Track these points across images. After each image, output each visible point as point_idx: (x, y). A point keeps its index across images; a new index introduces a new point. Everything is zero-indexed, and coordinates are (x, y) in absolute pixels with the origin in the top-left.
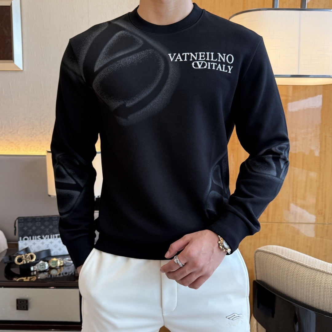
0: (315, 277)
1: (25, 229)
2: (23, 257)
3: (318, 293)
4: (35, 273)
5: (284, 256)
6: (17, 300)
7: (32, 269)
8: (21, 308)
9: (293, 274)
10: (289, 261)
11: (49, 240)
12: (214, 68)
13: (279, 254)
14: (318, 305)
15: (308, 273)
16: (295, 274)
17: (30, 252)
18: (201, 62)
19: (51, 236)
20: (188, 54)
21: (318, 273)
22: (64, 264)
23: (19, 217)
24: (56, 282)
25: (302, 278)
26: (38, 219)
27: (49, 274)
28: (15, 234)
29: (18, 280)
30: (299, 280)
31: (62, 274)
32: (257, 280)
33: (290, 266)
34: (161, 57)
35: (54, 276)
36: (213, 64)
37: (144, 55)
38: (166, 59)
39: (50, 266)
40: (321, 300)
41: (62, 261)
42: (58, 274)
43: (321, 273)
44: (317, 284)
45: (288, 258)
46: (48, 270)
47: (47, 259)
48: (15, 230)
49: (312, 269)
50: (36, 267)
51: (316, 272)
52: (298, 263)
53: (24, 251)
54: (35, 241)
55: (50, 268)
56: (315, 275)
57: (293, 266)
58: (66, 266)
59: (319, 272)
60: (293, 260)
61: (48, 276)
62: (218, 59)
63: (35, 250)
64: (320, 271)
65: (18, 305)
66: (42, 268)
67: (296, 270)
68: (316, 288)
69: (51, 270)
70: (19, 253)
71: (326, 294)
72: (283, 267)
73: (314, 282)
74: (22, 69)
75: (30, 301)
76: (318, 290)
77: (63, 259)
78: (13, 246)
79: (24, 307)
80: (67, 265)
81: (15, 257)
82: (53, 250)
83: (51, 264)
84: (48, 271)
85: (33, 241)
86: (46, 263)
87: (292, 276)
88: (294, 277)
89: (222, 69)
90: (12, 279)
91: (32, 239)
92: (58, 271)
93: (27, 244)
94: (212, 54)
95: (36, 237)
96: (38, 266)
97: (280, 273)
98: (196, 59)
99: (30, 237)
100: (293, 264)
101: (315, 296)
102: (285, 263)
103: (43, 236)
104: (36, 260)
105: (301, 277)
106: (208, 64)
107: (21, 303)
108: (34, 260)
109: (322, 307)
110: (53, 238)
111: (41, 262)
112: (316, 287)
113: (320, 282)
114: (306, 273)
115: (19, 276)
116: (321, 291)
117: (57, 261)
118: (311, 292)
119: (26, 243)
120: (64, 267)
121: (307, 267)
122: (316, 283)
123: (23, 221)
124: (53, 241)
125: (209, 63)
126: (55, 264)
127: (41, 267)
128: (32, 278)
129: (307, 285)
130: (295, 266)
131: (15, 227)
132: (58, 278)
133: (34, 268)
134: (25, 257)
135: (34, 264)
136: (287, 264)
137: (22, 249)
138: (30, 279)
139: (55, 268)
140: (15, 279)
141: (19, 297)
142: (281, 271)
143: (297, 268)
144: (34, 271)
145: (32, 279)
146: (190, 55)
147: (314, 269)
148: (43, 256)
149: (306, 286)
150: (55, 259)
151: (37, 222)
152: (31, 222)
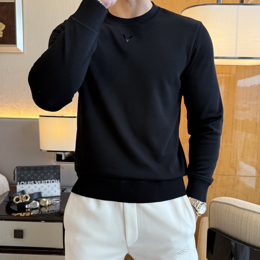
1: (22, 175)
2: (19, 197)
4: (29, 210)
6: (15, 231)
7: (27, 206)
10: (243, 209)
11: (41, 185)
17: (25, 194)
19: (42, 181)
22: (52, 203)
23: (17, 167)
24: (46, 217)
26: (32, 168)
27: (40, 211)
28: (14, 179)
29: (16, 215)
31: (50, 211)
33: (244, 213)
35: (44, 213)
39: (40, 205)
41: (50, 201)
42: (47, 211)
45: (242, 207)
46: (39, 208)
47: (38, 199)
48: (14, 177)
50: (30, 206)
53: (21, 193)
54: (30, 185)
57: (246, 213)
58: (53, 205)
63: (29, 192)
65: (15, 234)
66: (35, 206)
69: (41, 208)
70: (17, 194)
74: (23, 51)
75: (24, 232)
77: (51, 199)
78: (13, 188)
79: (20, 236)
81: (13, 197)
82: (43, 192)
83: (41, 203)
85: (28, 185)
86: (37, 202)
90: (11, 214)
92: (46, 209)
93: (23, 187)
95: (30, 182)
96: (31, 204)
99: (26, 182)
100: (246, 211)
103: (36, 182)
104: (30, 200)
107: (17, 232)
108: (28, 200)
110: (43, 183)
111: (34, 201)
115: (16, 212)
117: (46, 201)
123: (20, 169)
124: (43, 186)
126: (45, 204)
128: (27, 214)
130: (248, 213)
131: (14, 174)
132: (47, 214)
134: (21, 197)
135: (28, 203)
137: (19, 191)
138: (25, 215)
139: (45, 207)
140: (13, 214)
141: (16, 228)
143: (250, 215)
144: (28, 208)
148: (36, 197)
150: (44, 200)
151: (31, 170)
152: (27, 170)
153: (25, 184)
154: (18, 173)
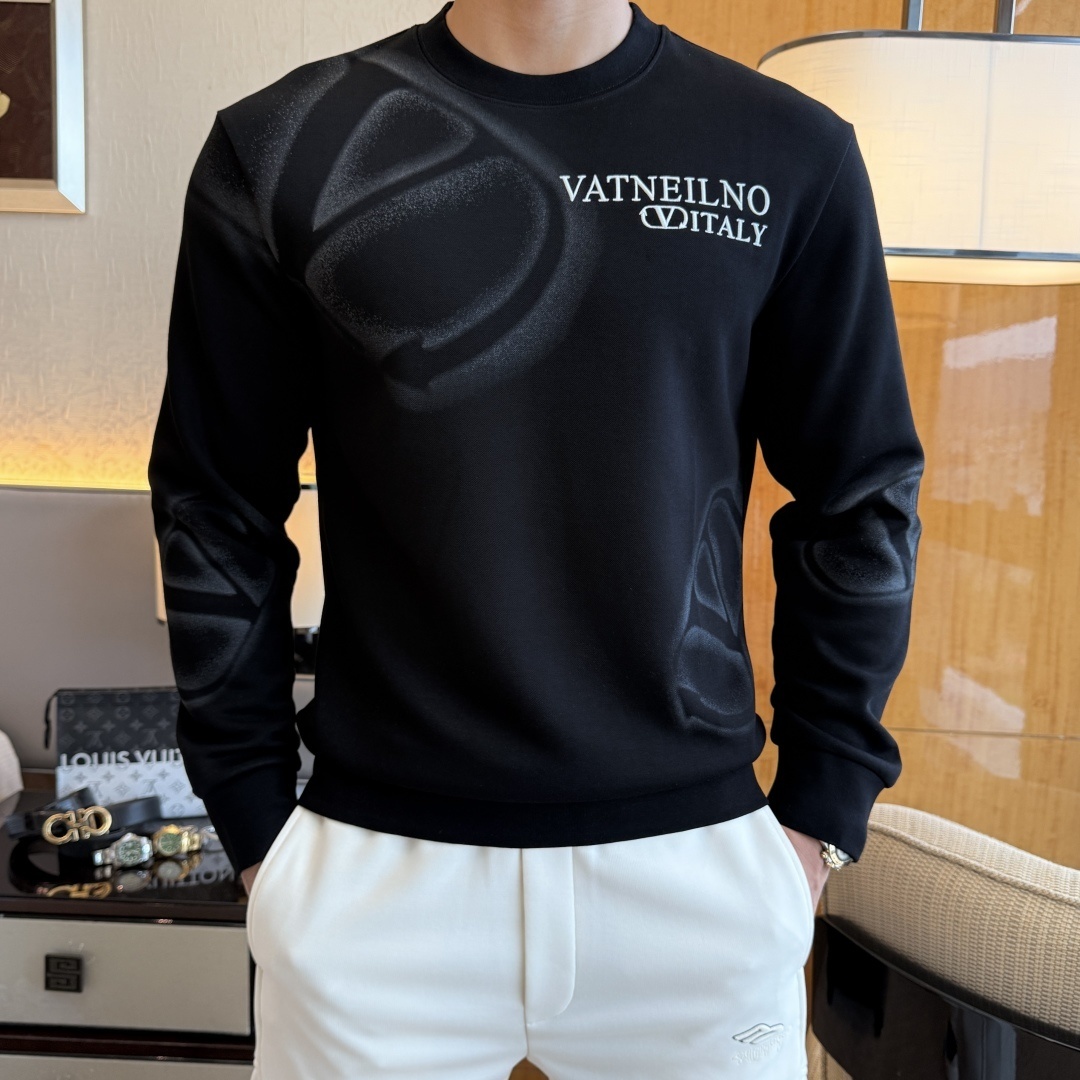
0: (1018, 911)
1: (80, 727)
2: (69, 819)
3: (1027, 965)
4: (108, 871)
5: (917, 840)
6: (48, 959)
7: (98, 858)
8: (58, 983)
9: (944, 900)
10: (935, 856)
11: (158, 767)
12: (709, 230)
13: (903, 833)
14: (1024, 1004)
15: (994, 898)
16: (953, 901)
17: (94, 805)
18: (669, 210)
19: (164, 753)
20: (626, 178)
21: (1029, 899)
22: (203, 845)
23: (61, 691)
24: (177, 904)
25: (976, 914)
26: (122, 696)
27: (153, 876)
28: (47, 743)
29: (51, 893)
30: (967, 918)
31: (194, 878)
32: (828, 916)
33: (937, 874)
34: (536, 187)
35: (169, 883)
36: (706, 217)
37: (479, 178)
38: (555, 195)
39: (156, 851)
40: (1035, 988)
41: (196, 837)
42: (183, 876)
43: (1040, 900)
44: (1022, 933)
45: (933, 847)
46: (150, 864)
47: (148, 829)
48: (48, 732)
49: (1008, 884)
50: (113, 854)
51: (1022, 894)
52: (963, 863)
53: (73, 799)
54: (112, 768)
55: (158, 858)
56: (1019, 906)
57: (946, 872)
58: (208, 852)
59: (1031, 895)
60: (947, 853)
61: (151, 882)
62: (722, 202)
63: (109, 799)
64: (1035, 892)
65: (49, 975)
66: (132, 855)
67: (957, 886)
68: (1021, 948)
69: (159, 865)
70: (59, 805)
71: (1052, 967)
72: (915, 876)
73: (1013, 927)
74: (82, 209)
75: (88, 963)
76: (1028, 956)
77: (200, 828)
78: (38, 783)
79: (68, 981)
80: (212, 848)
81: (44, 819)
82: (167, 799)
83: (160, 846)
84: (150, 869)
85: (105, 768)
86: (144, 840)
87: (943, 905)
88: (951, 911)
89: (735, 234)
90: (33, 891)
91: (100, 761)
92: (181, 866)
93: (84, 778)
94: (703, 181)
95: (113, 755)
96: (117, 848)
97: (906, 897)
98: (652, 195)
99: (95, 756)
100: (946, 865)
101: (1016, 972)
102: (921, 862)
103: (138, 754)
104: (112, 830)
105: (970, 912)
106: (690, 216)
107: (58, 968)
108: (106, 828)
109: (1037, 1011)
110: (168, 759)
111: (129, 837)
112: (1019, 945)
113: (1034, 929)
114: (990, 897)
115: (55, 881)
116: (1037, 956)
117: (179, 836)
118: (1003, 959)
119: (81, 774)
120: (203, 855)
121: (992, 878)
122: (1021, 930)
123: (72, 702)
124: (167, 771)
125: (695, 214)
126: (174, 846)
127: (129, 853)
128: (98, 888)
129: (992, 936)
130: (952, 873)
131: (47, 722)
132: (184, 890)
133: (104, 856)
134: (77, 819)
135: (105, 843)
136: (928, 868)
137: (68, 792)
138: (91, 892)
139: (174, 859)
140: (42, 890)
141: (53, 948)
142: (907, 887)
143: (960, 881)
144: (104, 866)
145: (98, 892)
146: (632, 181)
147: (1014, 885)
148: (136, 817)
149: (988, 939)
150: (172, 829)
151: (117, 705)
152: (100, 705)
153: (92, 763)
154: (63, 718)
